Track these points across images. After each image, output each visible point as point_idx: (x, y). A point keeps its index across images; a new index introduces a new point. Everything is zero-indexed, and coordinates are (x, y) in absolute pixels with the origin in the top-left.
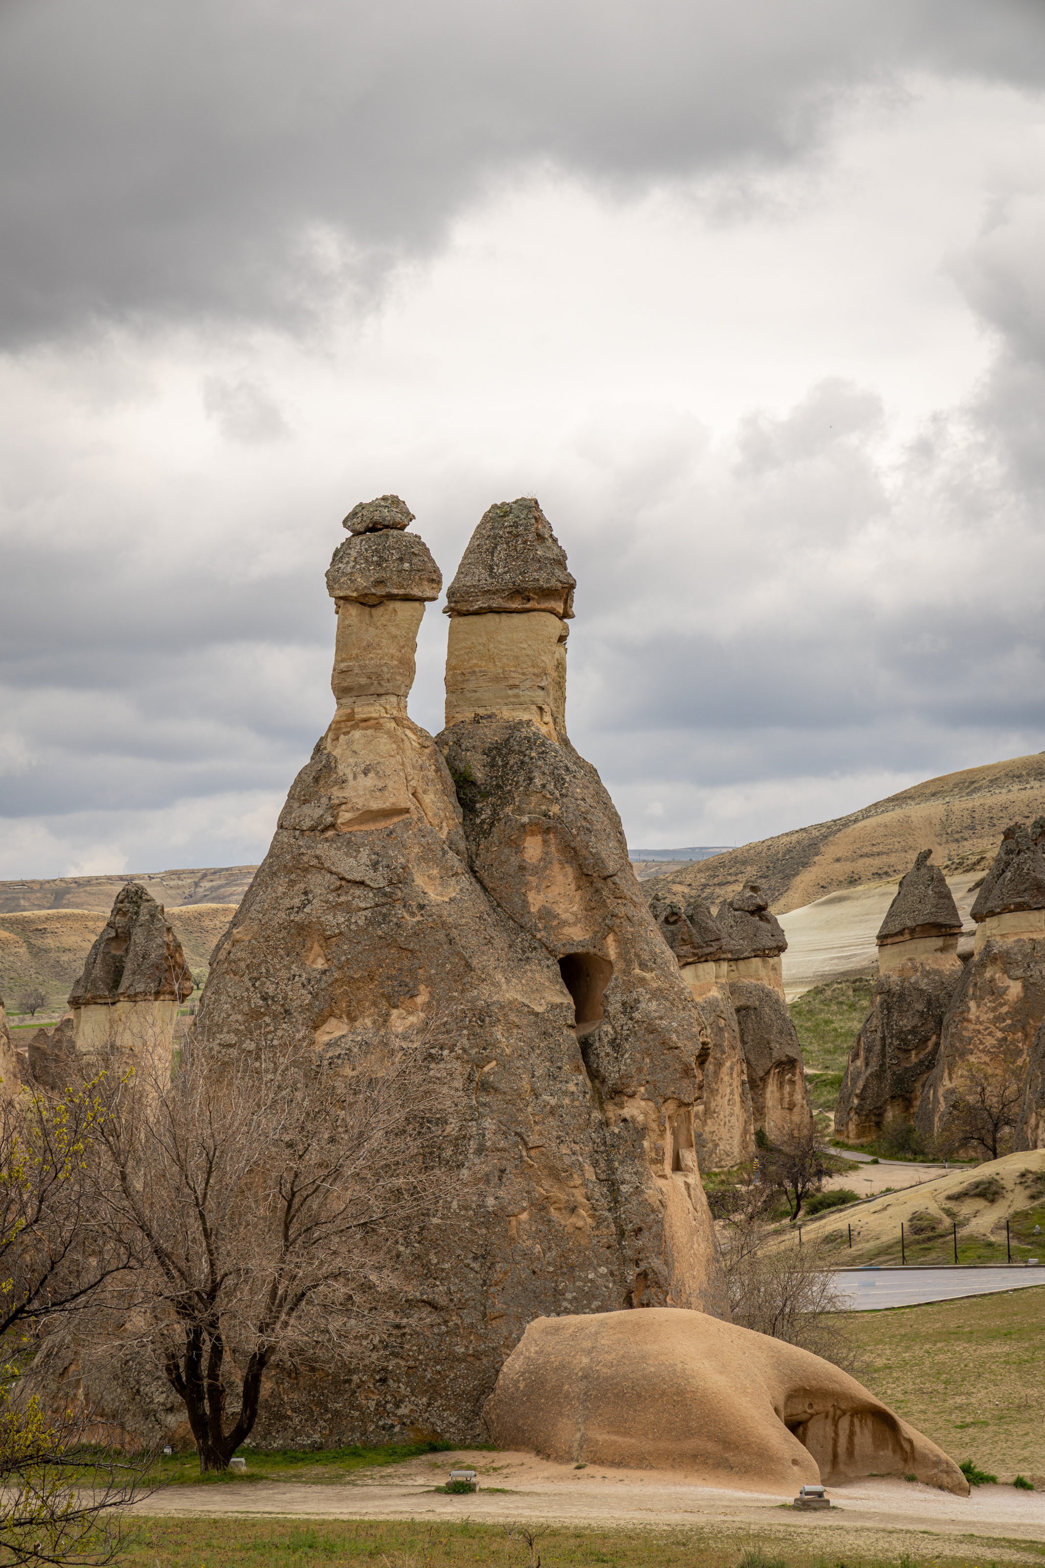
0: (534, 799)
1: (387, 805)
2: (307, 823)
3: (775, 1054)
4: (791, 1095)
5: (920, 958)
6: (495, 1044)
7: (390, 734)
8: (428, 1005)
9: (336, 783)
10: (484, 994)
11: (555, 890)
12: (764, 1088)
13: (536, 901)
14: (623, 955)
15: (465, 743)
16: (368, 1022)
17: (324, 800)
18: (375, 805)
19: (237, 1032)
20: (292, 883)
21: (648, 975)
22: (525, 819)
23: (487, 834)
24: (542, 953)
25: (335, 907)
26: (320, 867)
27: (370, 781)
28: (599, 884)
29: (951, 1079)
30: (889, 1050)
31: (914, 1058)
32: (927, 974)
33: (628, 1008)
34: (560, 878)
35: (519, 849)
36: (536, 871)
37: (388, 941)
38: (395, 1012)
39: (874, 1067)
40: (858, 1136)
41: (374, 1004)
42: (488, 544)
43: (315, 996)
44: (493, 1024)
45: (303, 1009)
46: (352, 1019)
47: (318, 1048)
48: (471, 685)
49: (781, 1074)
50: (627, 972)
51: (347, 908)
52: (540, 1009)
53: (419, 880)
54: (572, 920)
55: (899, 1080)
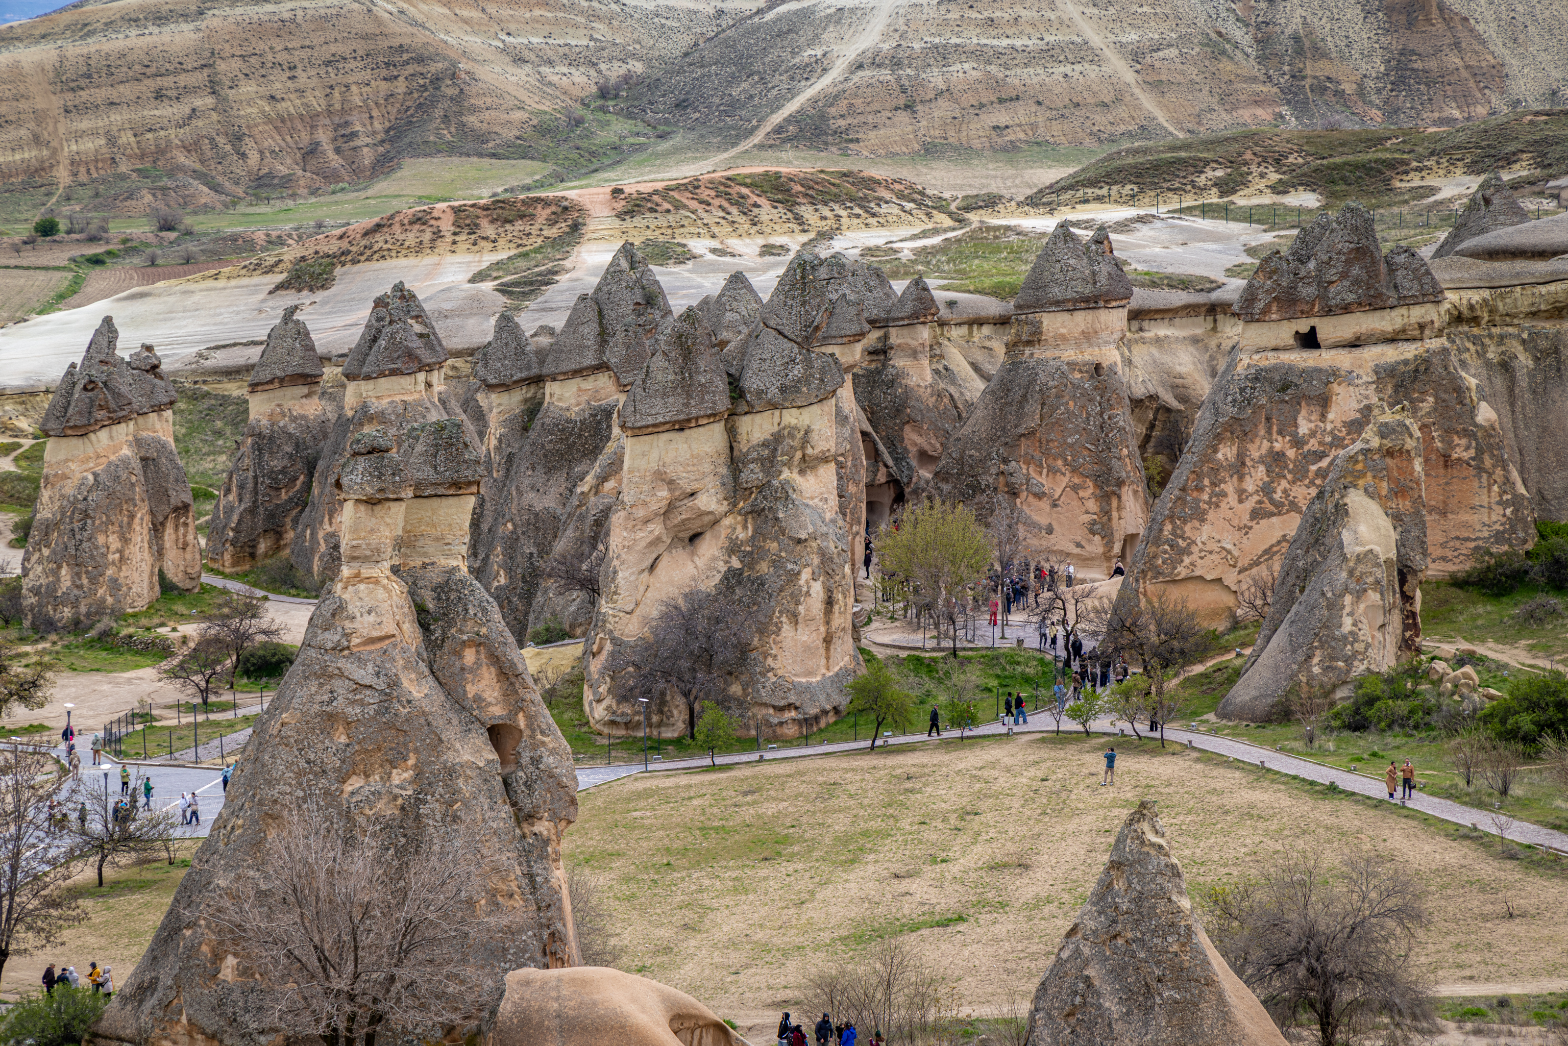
0: (470, 624)
1: (383, 634)
2: (329, 645)
3: (173, 501)
4: (185, 536)
5: (288, 404)
6: (460, 791)
7: (385, 587)
8: (416, 766)
9: (347, 618)
10: (450, 757)
11: (484, 683)
12: (164, 531)
13: (471, 690)
14: (530, 726)
15: (420, 583)
16: (377, 777)
17: (339, 629)
18: (375, 634)
19: (290, 785)
20: (321, 685)
21: (546, 739)
22: (465, 637)
23: (441, 647)
24: (477, 725)
25: (353, 703)
26: (341, 675)
27: (372, 618)
28: (513, 680)
29: (331, 524)
30: (261, 488)
31: (284, 496)
32: (294, 419)
33: (536, 761)
34: (486, 675)
35: (461, 657)
36: (471, 671)
37: (390, 725)
38: (395, 771)
39: (247, 503)
40: (233, 565)
41: (382, 766)
42: (432, 450)
43: (343, 762)
44: (457, 778)
45: (335, 770)
46: (367, 776)
47: (345, 796)
48: (420, 543)
49: (177, 518)
50: (532, 737)
51: (362, 703)
52: (481, 764)
53: (405, 683)
54: (494, 701)
55: (271, 516)
